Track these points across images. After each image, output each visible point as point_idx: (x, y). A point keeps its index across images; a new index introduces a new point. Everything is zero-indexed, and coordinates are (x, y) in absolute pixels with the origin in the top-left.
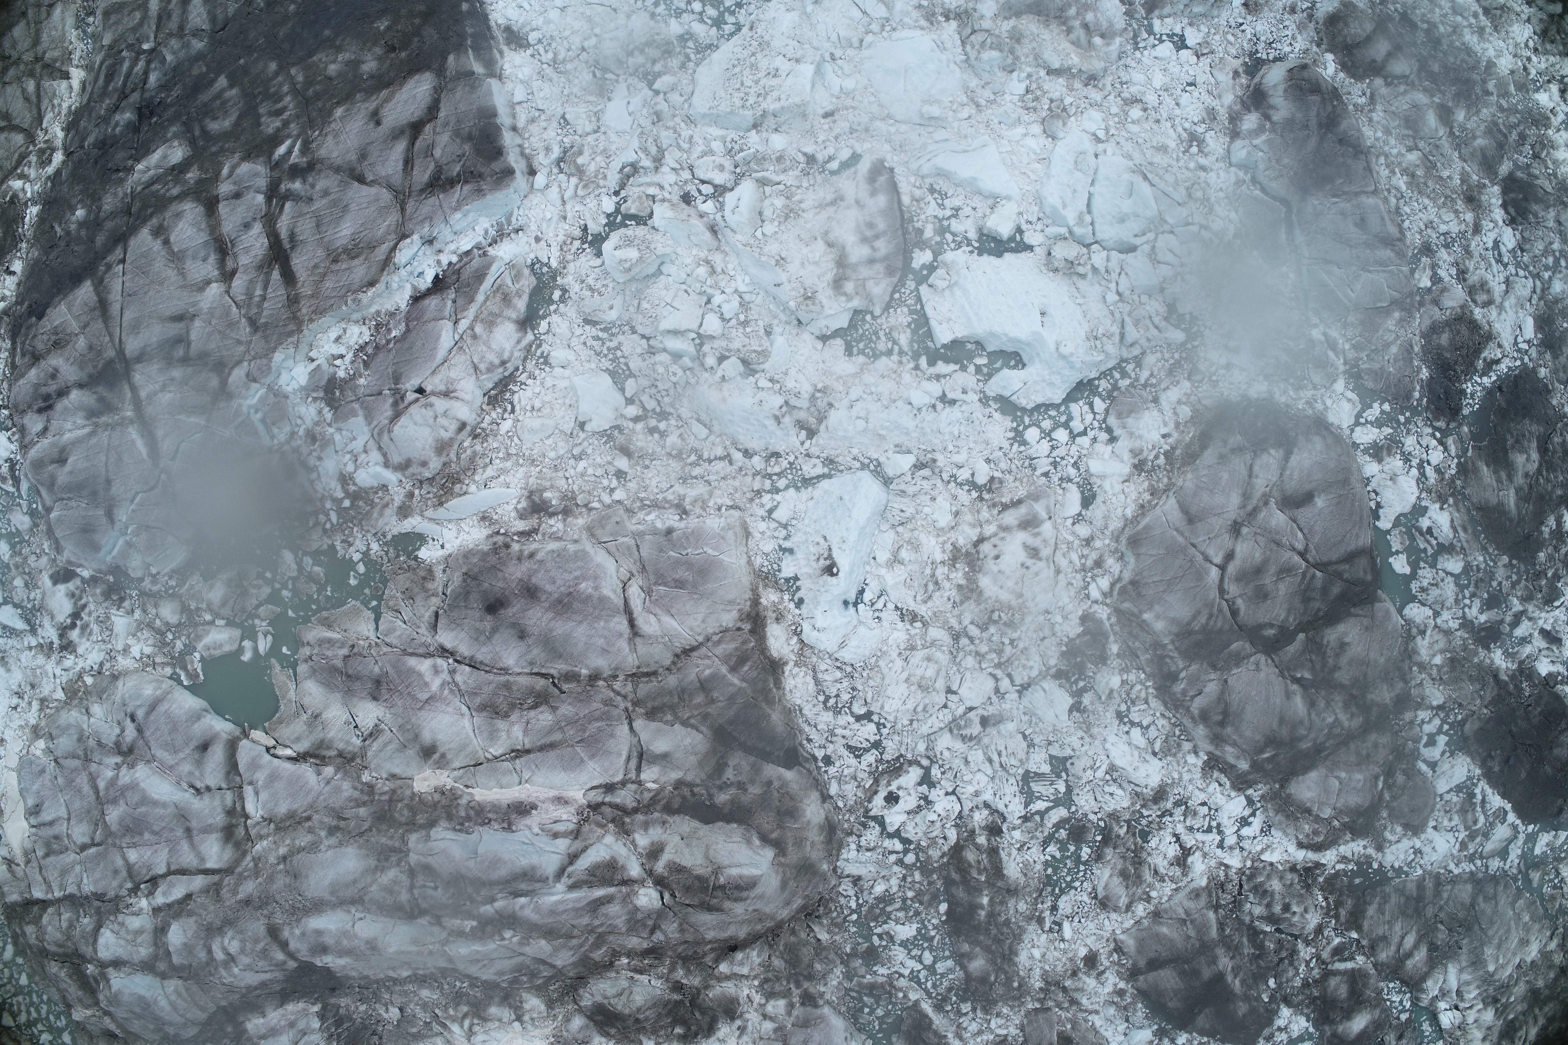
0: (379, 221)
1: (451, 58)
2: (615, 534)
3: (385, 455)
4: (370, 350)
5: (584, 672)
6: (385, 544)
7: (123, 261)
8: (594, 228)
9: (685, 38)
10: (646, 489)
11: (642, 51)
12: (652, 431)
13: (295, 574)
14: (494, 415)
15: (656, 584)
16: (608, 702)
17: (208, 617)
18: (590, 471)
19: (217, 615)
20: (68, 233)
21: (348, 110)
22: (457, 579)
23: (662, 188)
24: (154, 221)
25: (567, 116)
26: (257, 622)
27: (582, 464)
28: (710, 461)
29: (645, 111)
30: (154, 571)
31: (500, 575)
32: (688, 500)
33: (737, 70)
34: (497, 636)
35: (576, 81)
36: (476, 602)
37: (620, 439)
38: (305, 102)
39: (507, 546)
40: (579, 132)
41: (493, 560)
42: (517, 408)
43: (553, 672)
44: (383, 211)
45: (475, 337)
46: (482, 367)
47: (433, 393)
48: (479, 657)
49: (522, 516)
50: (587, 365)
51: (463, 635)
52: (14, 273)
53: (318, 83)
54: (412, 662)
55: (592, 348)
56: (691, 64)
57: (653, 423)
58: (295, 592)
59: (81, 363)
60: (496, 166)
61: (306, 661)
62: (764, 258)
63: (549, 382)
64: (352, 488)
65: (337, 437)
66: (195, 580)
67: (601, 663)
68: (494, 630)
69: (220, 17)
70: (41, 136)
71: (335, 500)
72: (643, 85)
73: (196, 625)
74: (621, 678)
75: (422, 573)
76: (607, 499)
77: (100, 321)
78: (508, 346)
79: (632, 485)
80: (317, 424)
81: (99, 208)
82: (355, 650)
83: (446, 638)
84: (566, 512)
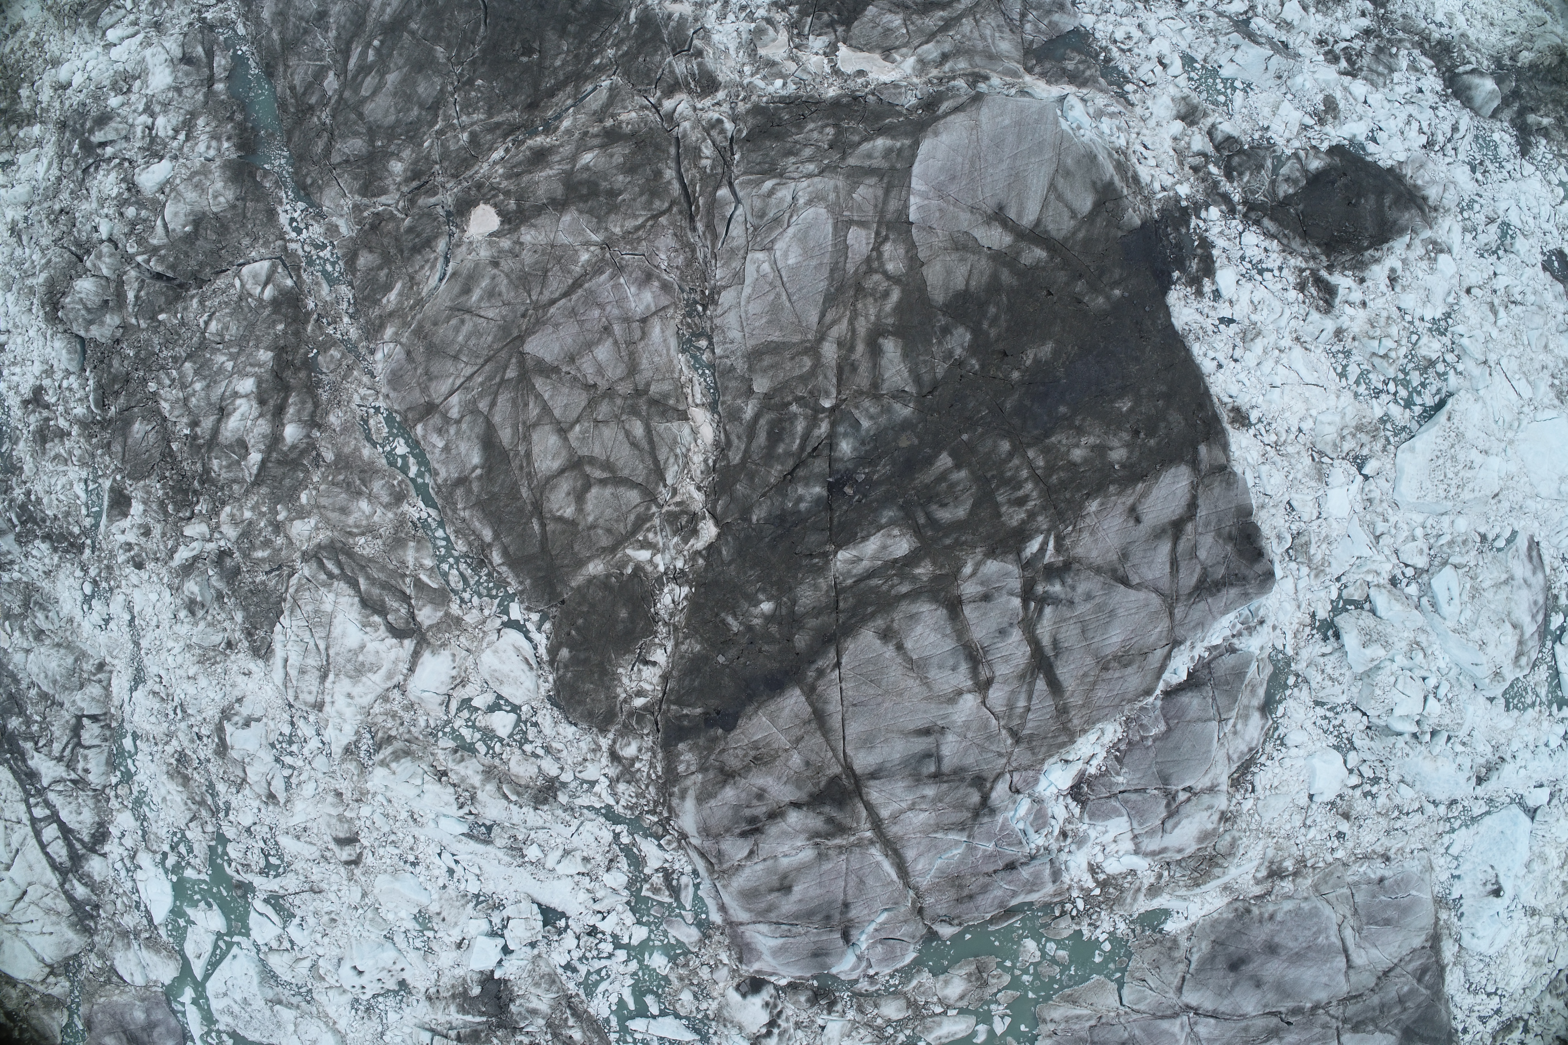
0: (1150, 627)
1: (1203, 449)
2: (1335, 887)
3: (1136, 844)
4: (1123, 747)
5: (1309, 1005)
6: (1131, 922)
7: (838, 665)
8: (1322, 614)
9: (1385, 420)
10: (1359, 844)
11: (1354, 436)
12: (1366, 795)
13: (1037, 959)
14: (1239, 797)
15: (1368, 923)
16: (1325, 1026)
17: (938, 1010)
18: (1318, 837)
19: (948, 1007)
20: (750, 628)
21: (1102, 504)
22: (1205, 946)
23: (1378, 574)
24: (880, 622)
25: (1294, 503)
26: (993, 1007)
27: (1312, 833)
28: (1408, 814)
29: (1359, 497)
30: (871, 972)
31: (1245, 938)
32: (1393, 851)
33: (1441, 461)
34: (1238, 989)
35: (1299, 466)
36: (1221, 963)
37: (1343, 806)
38: (1048, 492)
39: (1248, 911)
40: (1306, 518)
41: (1238, 925)
42: (1259, 787)
43: (1283, 1009)
44: (1154, 616)
45: (1235, 733)
46: (1235, 757)
47: (1203, 791)
48: (1222, 1009)
49: (1258, 882)
50: (1318, 744)
51: (1208, 993)
52: (654, 664)
53: (1061, 468)
54: (1165, 1025)
55: (1321, 727)
56: (1391, 448)
57: (1367, 788)
58: (1037, 975)
59: (798, 781)
60: (1259, 568)
61: (1050, 1036)
62: (1471, 644)
63: (1287, 763)
64: (1102, 877)
65: (1093, 833)
66: (925, 977)
67: (1322, 996)
68: (1235, 984)
69: (927, 378)
70: (664, 494)
71: (1082, 889)
72: (1354, 470)
73: (924, 1017)
74: (1334, 1003)
75: (1169, 944)
76: (1330, 859)
77: (818, 734)
78: (1256, 735)
79: (1350, 844)
80: (1068, 821)
81: (794, 602)
82: (1103, 1020)
83: (1191, 998)
84: (1296, 874)
